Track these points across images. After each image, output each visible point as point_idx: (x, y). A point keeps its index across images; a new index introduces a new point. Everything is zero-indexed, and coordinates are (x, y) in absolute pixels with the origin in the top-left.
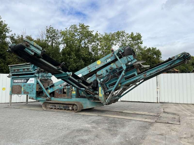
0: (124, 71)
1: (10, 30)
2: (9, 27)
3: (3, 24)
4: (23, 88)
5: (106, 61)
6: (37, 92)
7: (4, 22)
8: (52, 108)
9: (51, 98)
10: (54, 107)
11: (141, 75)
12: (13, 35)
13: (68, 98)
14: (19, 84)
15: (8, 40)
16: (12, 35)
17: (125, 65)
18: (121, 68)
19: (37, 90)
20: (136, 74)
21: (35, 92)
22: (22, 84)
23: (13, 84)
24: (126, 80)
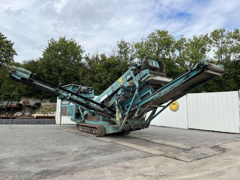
0: (137, 90)
1: (83, 51)
2: (83, 48)
3: (77, 45)
4: (67, 109)
5: (126, 78)
6: (76, 113)
7: (77, 43)
8: (82, 131)
9: (84, 120)
10: (83, 130)
11: (155, 93)
12: (88, 56)
13: (96, 121)
14: (66, 105)
15: (83, 61)
16: (86, 55)
17: (138, 82)
18: (135, 86)
19: (76, 112)
20: (151, 93)
21: (74, 114)
22: (67, 105)
23: (62, 106)
24: (141, 100)
